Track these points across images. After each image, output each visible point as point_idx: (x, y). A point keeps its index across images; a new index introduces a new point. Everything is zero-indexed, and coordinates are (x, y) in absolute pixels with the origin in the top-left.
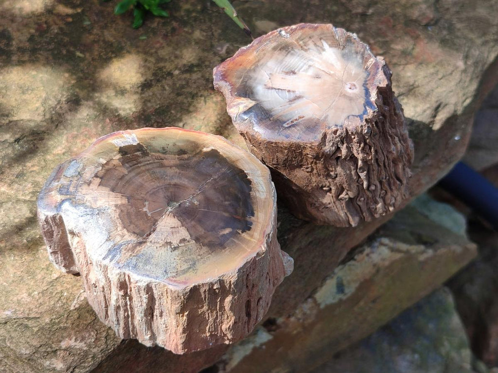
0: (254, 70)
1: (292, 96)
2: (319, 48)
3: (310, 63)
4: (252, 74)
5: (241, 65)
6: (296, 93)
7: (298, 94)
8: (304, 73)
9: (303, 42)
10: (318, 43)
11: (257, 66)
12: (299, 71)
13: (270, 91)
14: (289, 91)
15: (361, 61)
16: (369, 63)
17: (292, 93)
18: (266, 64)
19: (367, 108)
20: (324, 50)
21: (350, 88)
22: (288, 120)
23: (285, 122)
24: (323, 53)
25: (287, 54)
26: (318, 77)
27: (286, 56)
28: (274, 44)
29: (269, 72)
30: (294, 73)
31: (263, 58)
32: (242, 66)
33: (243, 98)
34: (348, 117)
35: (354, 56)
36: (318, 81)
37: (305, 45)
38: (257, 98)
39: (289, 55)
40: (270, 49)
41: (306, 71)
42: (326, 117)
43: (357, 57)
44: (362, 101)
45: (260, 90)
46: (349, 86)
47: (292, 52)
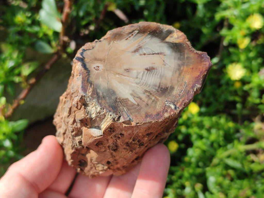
0: (179, 66)
1: (141, 52)
2: (136, 96)
3: (137, 81)
4: (180, 62)
5: (192, 69)
6: (138, 54)
7: (137, 54)
8: (139, 71)
9: (151, 99)
10: (139, 100)
11: (179, 69)
12: (144, 72)
13: (159, 51)
14: (145, 54)
15: (98, 91)
16: (91, 90)
17: (142, 53)
18: (173, 72)
19: (81, 57)
20: (132, 95)
21: (98, 67)
22: (136, 35)
23: (138, 33)
24: (131, 92)
25: (160, 85)
26: (128, 70)
27: (160, 83)
28: (175, 92)
29: (167, 66)
30: (147, 69)
31: (178, 77)
32: (191, 67)
33: (177, 42)
34: (93, 48)
35: (105, 94)
36: (126, 67)
37: (148, 96)
38: (166, 44)
39: (158, 85)
40: (176, 87)
41: (138, 74)
42: (109, 44)
43: (102, 93)
44: (87, 60)
45: (167, 51)
46: (100, 68)
47: (157, 88)
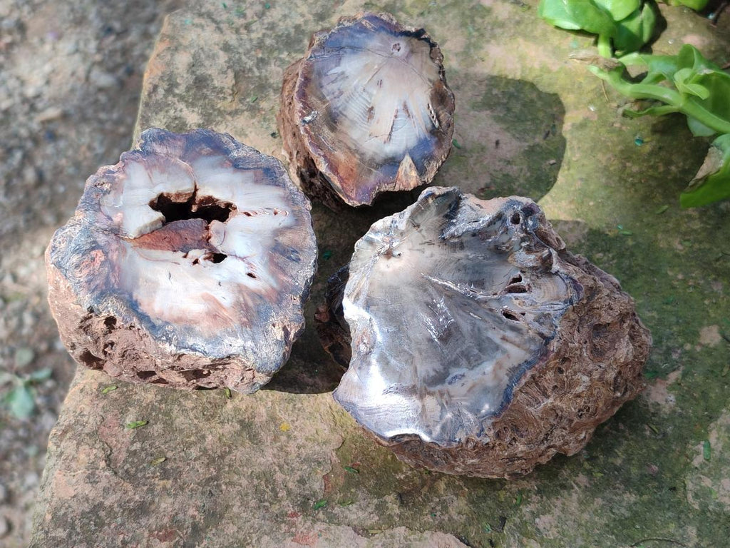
0: (362, 154)
1: (402, 114)
2: (339, 78)
3: (360, 89)
5: (352, 170)
6: (399, 108)
7: (400, 107)
8: (373, 98)
10: (333, 78)
11: (357, 151)
12: (369, 103)
13: (393, 137)
14: (396, 117)
15: (364, 34)
16: (368, 27)
17: (399, 114)
18: (356, 141)
20: (343, 73)
21: (399, 50)
22: (432, 121)
23: (433, 125)
24: (347, 74)
25: (343, 114)
26: (380, 83)
27: (346, 116)
28: (326, 130)
30: (372, 109)
31: (345, 144)
32: (355, 169)
33: (400, 169)
34: (432, 58)
35: (356, 40)
36: (386, 83)
37: (333, 93)
38: (401, 152)
39: (345, 113)
40: (333, 135)
41: (370, 95)
42: (430, 81)
43: (358, 38)
44: (415, 41)
45: (390, 149)
46: (395, 52)
47: (340, 109)
